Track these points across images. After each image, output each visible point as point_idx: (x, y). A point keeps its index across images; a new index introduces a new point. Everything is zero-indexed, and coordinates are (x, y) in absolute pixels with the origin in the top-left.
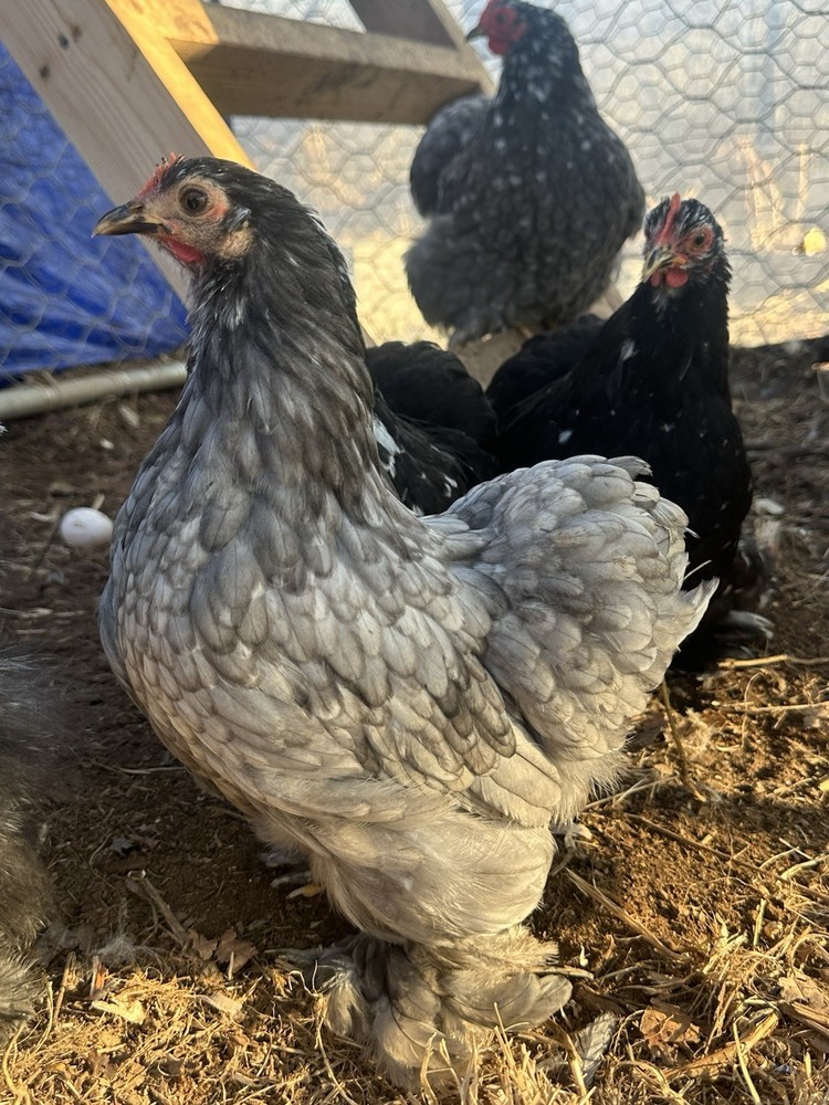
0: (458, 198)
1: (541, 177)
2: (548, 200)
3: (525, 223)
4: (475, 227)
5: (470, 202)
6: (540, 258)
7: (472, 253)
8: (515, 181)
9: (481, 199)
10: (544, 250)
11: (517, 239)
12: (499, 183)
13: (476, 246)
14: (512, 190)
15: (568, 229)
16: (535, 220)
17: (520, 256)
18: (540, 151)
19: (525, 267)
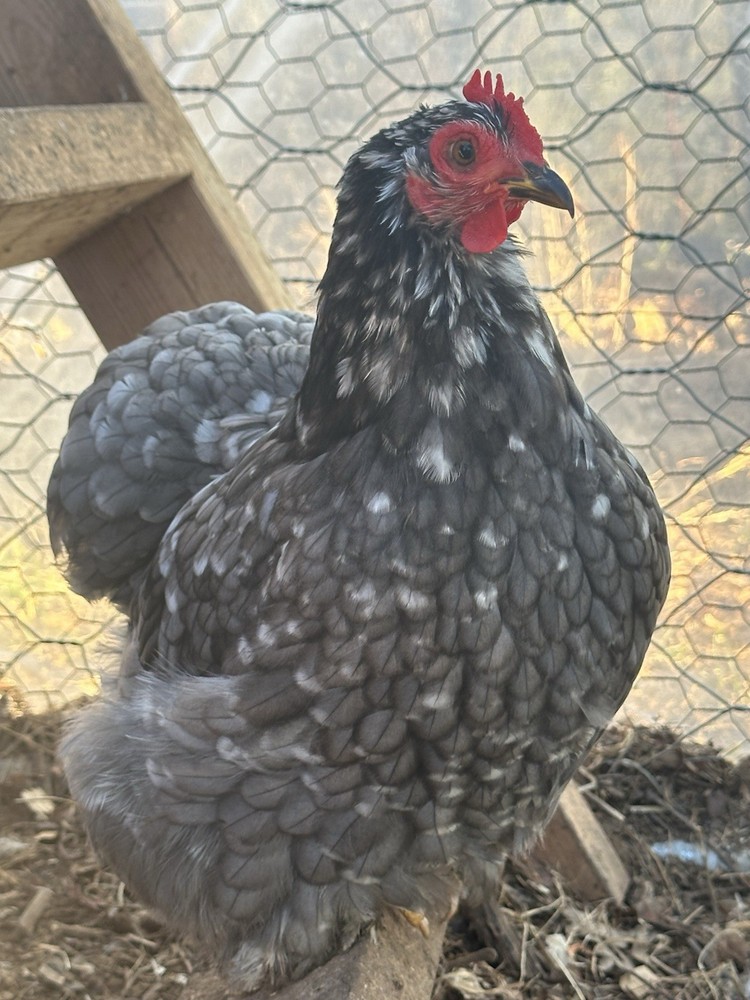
0: (249, 629)
1: (485, 598)
2: (501, 650)
3: (438, 701)
4: (301, 707)
5: (284, 642)
6: (471, 774)
7: (291, 768)
8: (413, 601)
9: (317, 636)
10: (481, 756)
11: (412, 732)
12: (365, 596)
13: (302, 754)
14: (403, 621)
15: (549, 707)
16: (462, 696)
17: (421, 770)
18: (488, 538)
19: (432, 793)
